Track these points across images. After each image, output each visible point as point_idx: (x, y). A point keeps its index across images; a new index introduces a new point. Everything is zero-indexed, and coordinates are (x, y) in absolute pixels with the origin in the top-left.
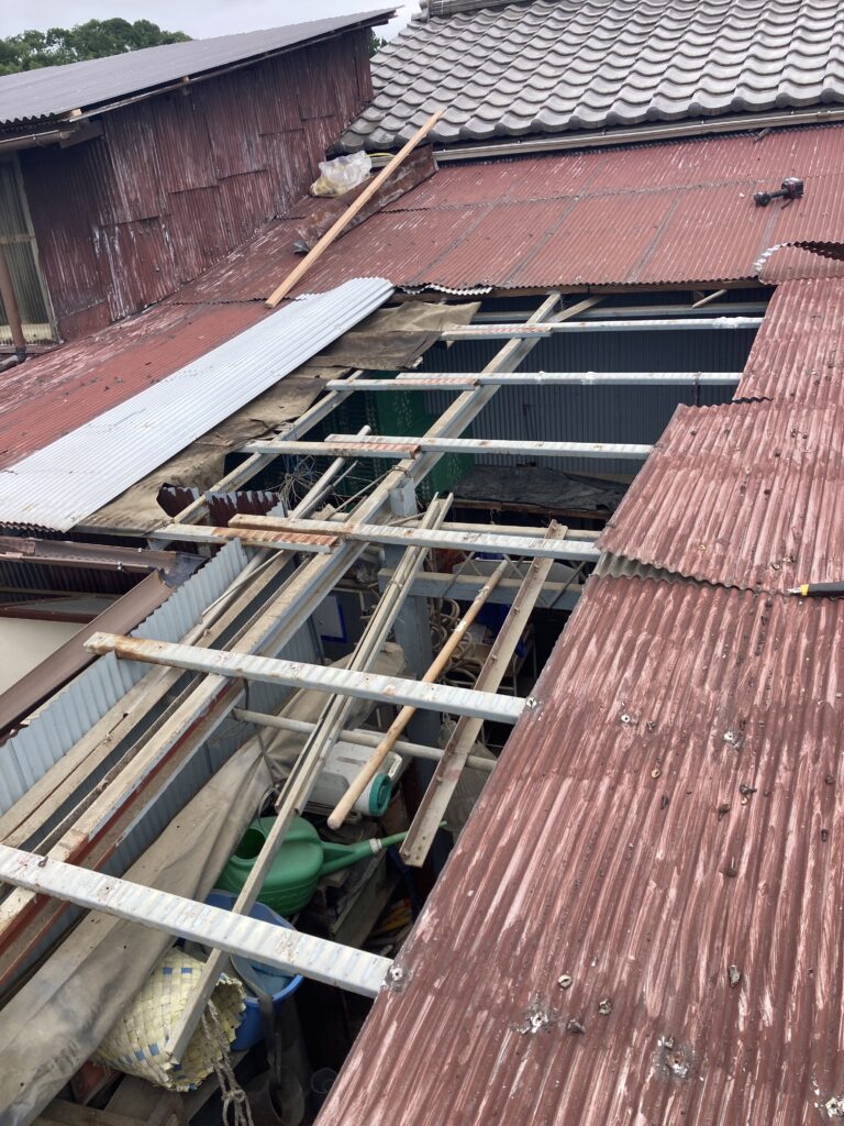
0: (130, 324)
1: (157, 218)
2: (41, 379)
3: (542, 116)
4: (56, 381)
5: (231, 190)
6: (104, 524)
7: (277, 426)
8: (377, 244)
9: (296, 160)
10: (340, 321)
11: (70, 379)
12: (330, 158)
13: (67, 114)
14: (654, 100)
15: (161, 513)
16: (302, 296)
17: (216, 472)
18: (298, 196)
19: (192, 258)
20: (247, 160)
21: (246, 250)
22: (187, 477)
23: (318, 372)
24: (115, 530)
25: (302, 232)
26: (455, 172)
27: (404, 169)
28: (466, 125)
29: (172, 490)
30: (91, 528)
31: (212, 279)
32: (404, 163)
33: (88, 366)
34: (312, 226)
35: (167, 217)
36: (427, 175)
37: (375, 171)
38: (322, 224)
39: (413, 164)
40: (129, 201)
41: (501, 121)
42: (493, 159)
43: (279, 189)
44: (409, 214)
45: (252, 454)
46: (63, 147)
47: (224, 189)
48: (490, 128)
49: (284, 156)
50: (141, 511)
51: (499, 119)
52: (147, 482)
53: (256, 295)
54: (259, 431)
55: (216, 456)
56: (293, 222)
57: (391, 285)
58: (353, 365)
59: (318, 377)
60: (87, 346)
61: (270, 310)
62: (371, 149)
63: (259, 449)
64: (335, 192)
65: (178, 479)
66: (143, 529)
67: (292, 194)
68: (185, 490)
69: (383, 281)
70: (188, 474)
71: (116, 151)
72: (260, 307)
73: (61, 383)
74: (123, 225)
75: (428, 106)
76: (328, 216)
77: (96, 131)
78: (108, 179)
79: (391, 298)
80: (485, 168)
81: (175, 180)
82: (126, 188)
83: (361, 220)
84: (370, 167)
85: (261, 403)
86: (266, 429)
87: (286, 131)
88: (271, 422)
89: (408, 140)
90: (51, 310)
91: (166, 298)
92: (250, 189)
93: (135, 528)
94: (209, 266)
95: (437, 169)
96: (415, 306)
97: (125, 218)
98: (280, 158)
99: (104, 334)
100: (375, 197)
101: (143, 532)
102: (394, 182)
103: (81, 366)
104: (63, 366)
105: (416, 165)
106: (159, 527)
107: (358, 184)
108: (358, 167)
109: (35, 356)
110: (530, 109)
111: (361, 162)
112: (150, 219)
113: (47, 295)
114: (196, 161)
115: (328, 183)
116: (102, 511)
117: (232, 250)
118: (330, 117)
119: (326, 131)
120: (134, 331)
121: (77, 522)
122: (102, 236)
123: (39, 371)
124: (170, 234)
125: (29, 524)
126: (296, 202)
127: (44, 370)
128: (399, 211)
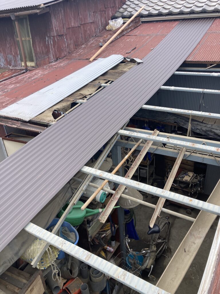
0: (54, 64)
1: (63, 35)
2: (29, 78)
3: (172, 9)
4: (33, 78)
5: (84, 27)
6: (37, 120)
7: (86, 96)
8: (122, 45)
9: (103, 20)
10: (107, 67)
11: (36, 78)
12: (112, 19)
13: (40, 5)
14: (204, 6)
15: (52, 118)
16: (99, 59)
17: (69, 108)
18: (103, 30)
19: (72, 46)
20: (89, 19)
21: (87, 45)
22: (61, 109)
23: (100, 81)
24: (40, 122)
25: (101, 41)
26: (146, 25)
27: (132, 23)
28: (150, 11)
29: (56, 112)
30: (34, 121)
31: (77, 52)
32: (132, 22)
33: (41, 75)
34: (104, 39)
35: (66, 35)
36: (138, 25)
37: (124, 23)
38: (107, 38)
39: (134, 22)
40: (56, 30)
41: (160, 10)
42: (157, 21)
43: (97, 28)
44: (131, 37)
45: (78, 103)
46: (38, 14)
47: (82, 27)
48: (157, 12)
49: (99, 18)
50: (47, 117)
51: (160, 9)
52: (50, 109)
53: (87, 58)
54: (81, 97)
55: (69, 103)
56: (100, 37)
57: (123, 57)
58: (109, 79)
59: (99, 82)
60: (42, 69)
61: (90, 62)
62: (124, 17)
63: (80, 102)
64: (112, 29)
65: (58, 109)
66: (47, 122)
67: (101, 29)
68: (59, 112)
69: (121, 56)
70: (61, 107)
71: (53, 16)
72: (87, 61)
73: (34, 79)
74: (54, 37)
75: (141, 5)
76: (109, 36)
77: (48, 10)
78: (50, 23)
79: (123, 61)
80: (155, 24)
81: (69, 25)
82: (55, 26)
83: (118, 38)
84: (123, 22)
85: (84, 89)
86: (83, 96)
87: (100, 11)
88: (84, 95)
89: (134, 15)
90: (34, 58)
91: (64, 57)
92: (89, 27)
93: (45, 122)
94: (76, 49)
95: (141, 23)
96: (129, 63)
97: (54, 35)
98: (98, 19)
99: (47, 66)
100: (123, 31)
101: (47, 123)
102: (129, 27)
103: (40, 75)
104: (35, 74)
105: (135, 23)
106: (51, 122)
107: (119, 27)
108: (119, 22)
109: (30, 70)
110: (169, 7)
111: (120, 21)
112: (61, 35)
113: (34, 54)
114: (74, 19)
115: (111, 27)
116: (37, 116)
117: (83, 44)
118: (113, 7)
119: (112, 11)
120: (55, 66)
121: (31, 119)
122: (48, 39)
123: (29, 75)
124: (66, 39)
125: (19, 118)
126: (102, 31)
127: (30, 75)
128: (129, 35)
